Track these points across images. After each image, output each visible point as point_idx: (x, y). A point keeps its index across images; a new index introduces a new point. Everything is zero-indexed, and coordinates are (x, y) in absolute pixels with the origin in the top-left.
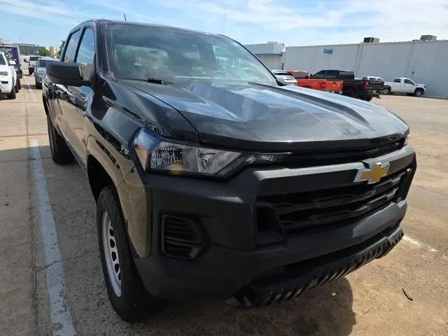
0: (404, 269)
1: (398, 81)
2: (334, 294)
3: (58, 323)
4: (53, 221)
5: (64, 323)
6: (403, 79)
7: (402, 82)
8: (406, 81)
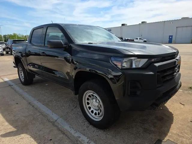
0: (177, 97)
1: (137, 39)
2: (161, 108)
3: (78, 136)
4: (43, 105)
5: (80, 136)
6: (139, 38)
7: (139, 39)
8: (140, 39)
